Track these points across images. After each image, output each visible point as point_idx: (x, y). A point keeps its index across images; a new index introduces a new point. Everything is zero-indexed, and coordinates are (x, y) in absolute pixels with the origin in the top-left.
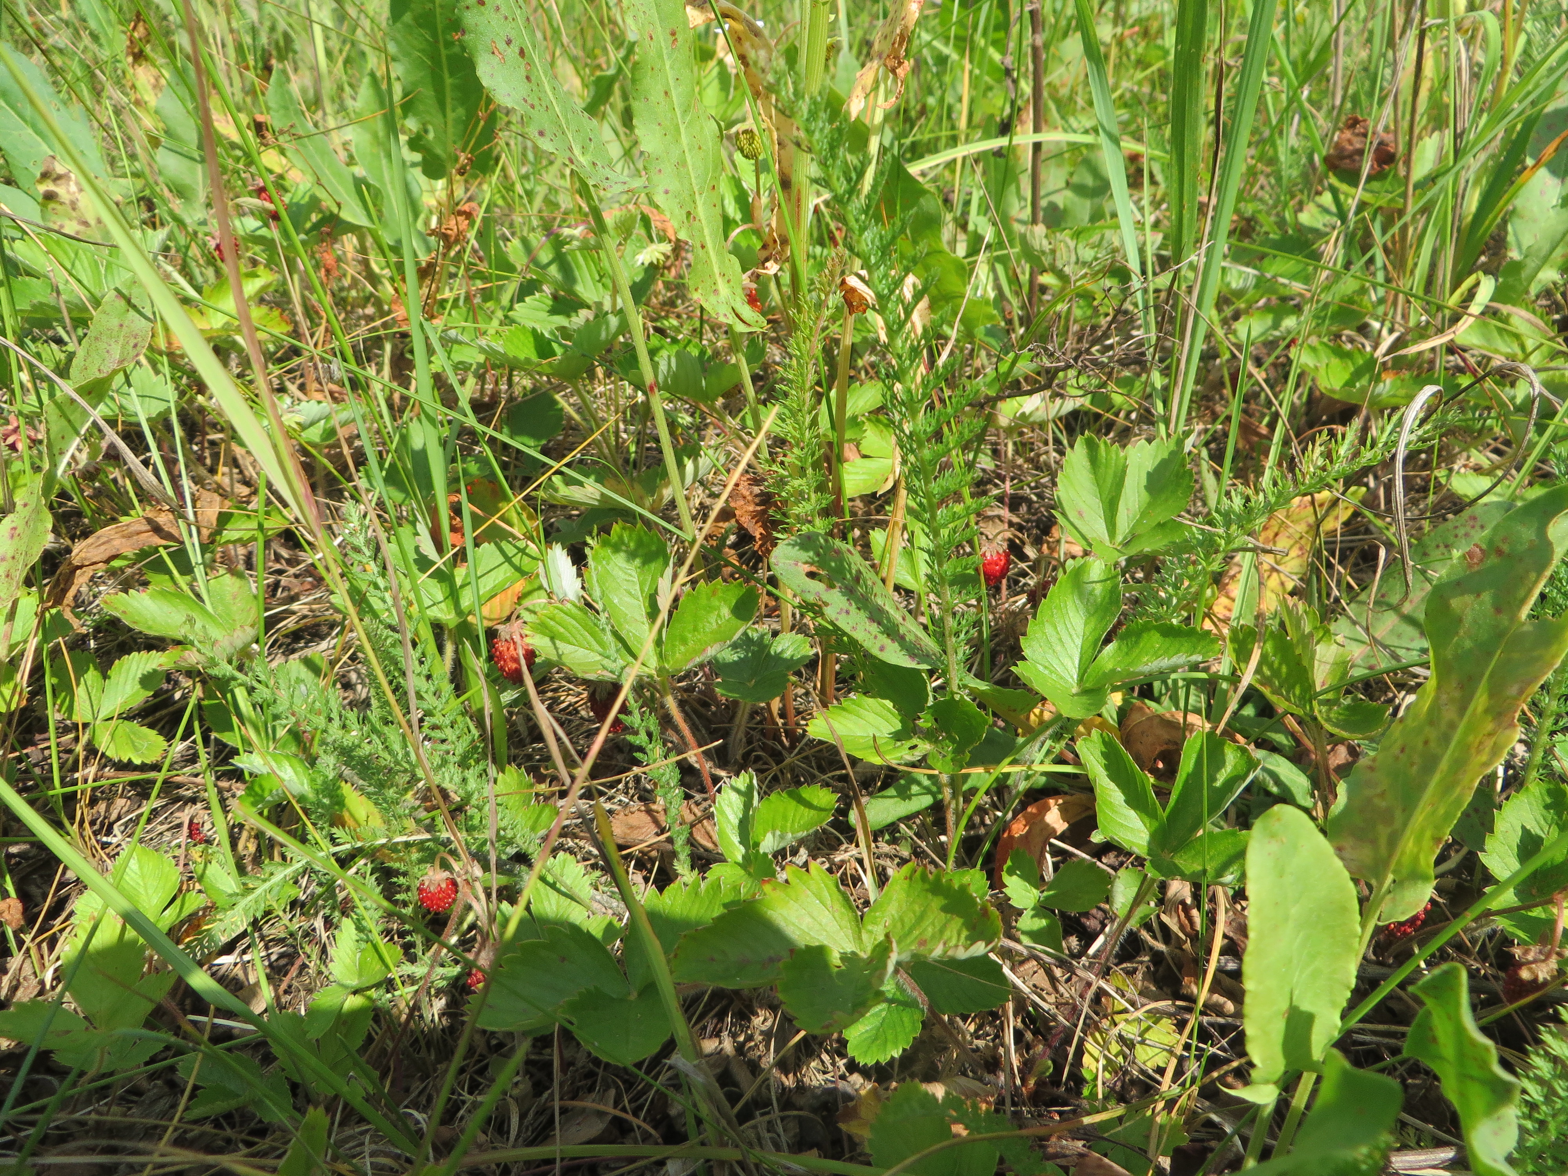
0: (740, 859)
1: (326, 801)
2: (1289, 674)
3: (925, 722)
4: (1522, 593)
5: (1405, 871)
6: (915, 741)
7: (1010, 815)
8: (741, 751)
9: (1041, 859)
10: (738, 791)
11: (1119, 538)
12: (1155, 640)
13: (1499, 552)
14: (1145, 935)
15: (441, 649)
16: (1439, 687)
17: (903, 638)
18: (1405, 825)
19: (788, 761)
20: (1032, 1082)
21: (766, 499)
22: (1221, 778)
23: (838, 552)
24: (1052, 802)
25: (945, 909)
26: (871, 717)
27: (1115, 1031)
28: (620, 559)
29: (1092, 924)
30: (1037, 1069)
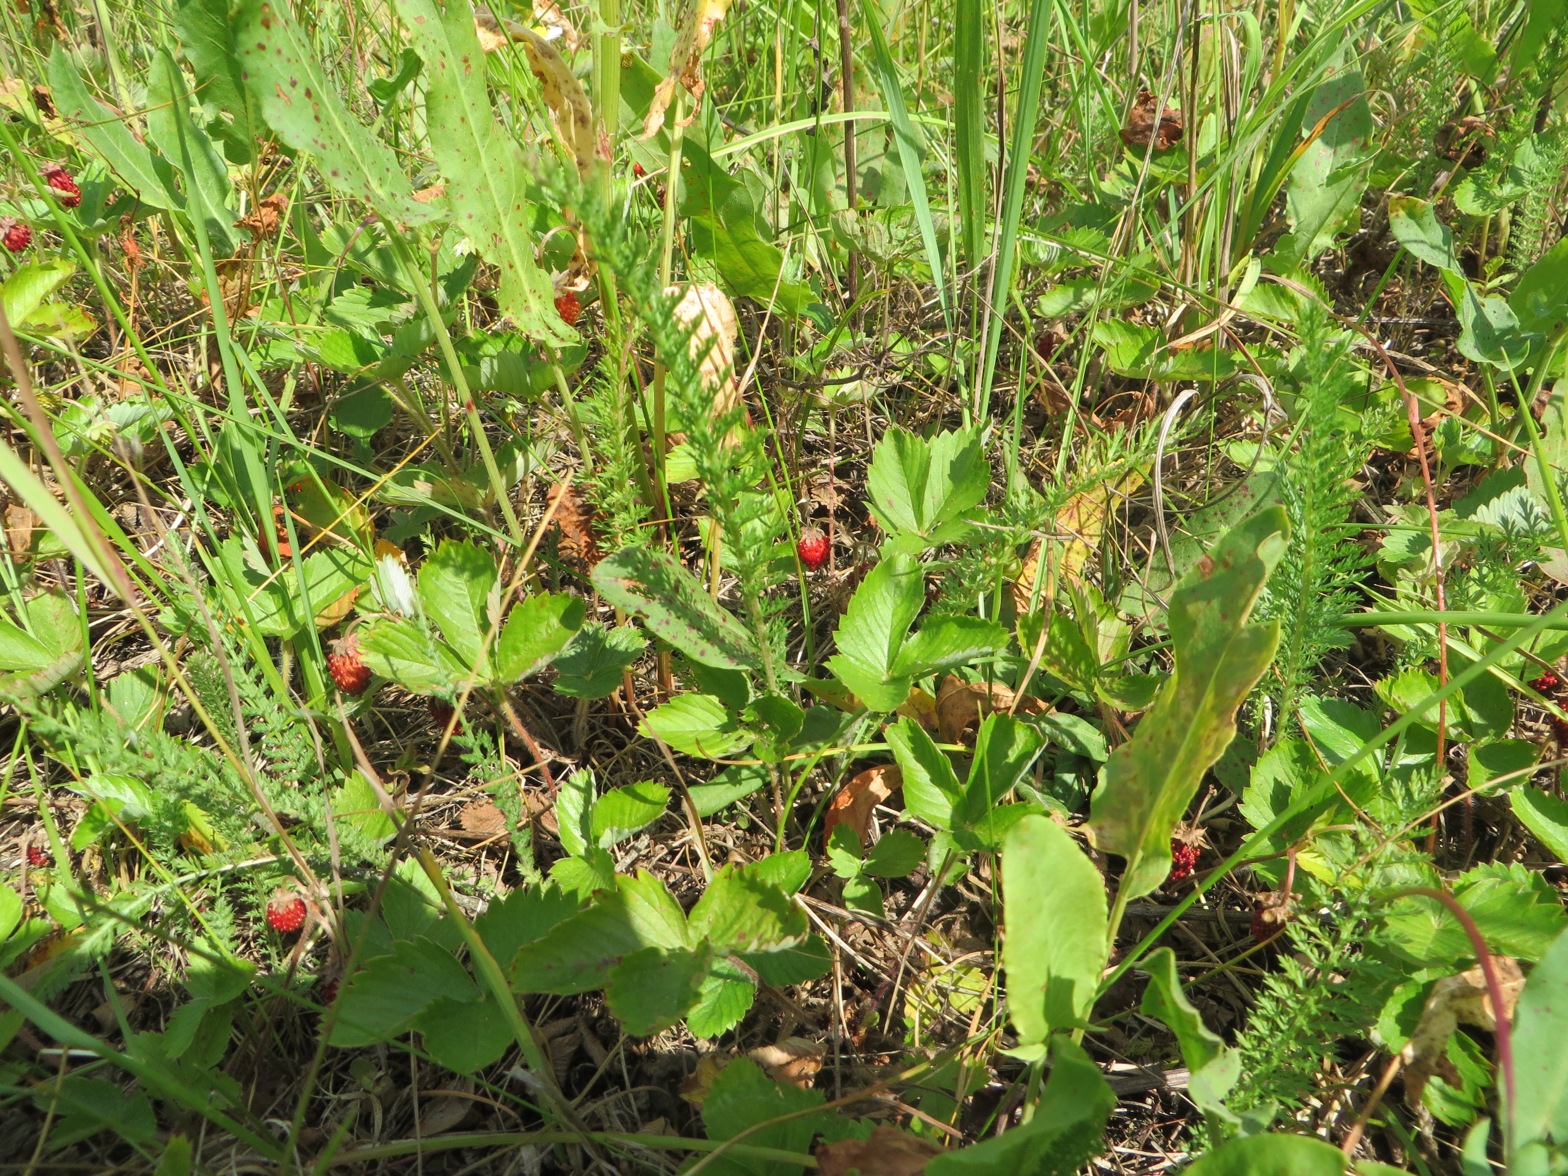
0: (582, 852)
1: (168, 824)
2: (1075, 652)
3: (748, 716)
4: (1242, 602)
5: (1150, 849)
6: (741, 732)
7: (838, 786)
8: (584, 739)
9: (868, 824)
10: (578, 788)
11: (926, 525)
12: (952, 631)
13: (1226, 564)
14: (961, 888)
15: (277, 663)
16: (1179, 683)
17: (722, 641)
18: (1152, 806)
19: (629, 747)
20: (862, 1032)
21: (588, 510)
22: (1013, 755)
23: (656, 565)
24: (874, 772)
25: (761, 904)
26: (698, 712)
27: (933, 982)
28: (448, 574)
29: (916, 879)
30: (867, 1020)
